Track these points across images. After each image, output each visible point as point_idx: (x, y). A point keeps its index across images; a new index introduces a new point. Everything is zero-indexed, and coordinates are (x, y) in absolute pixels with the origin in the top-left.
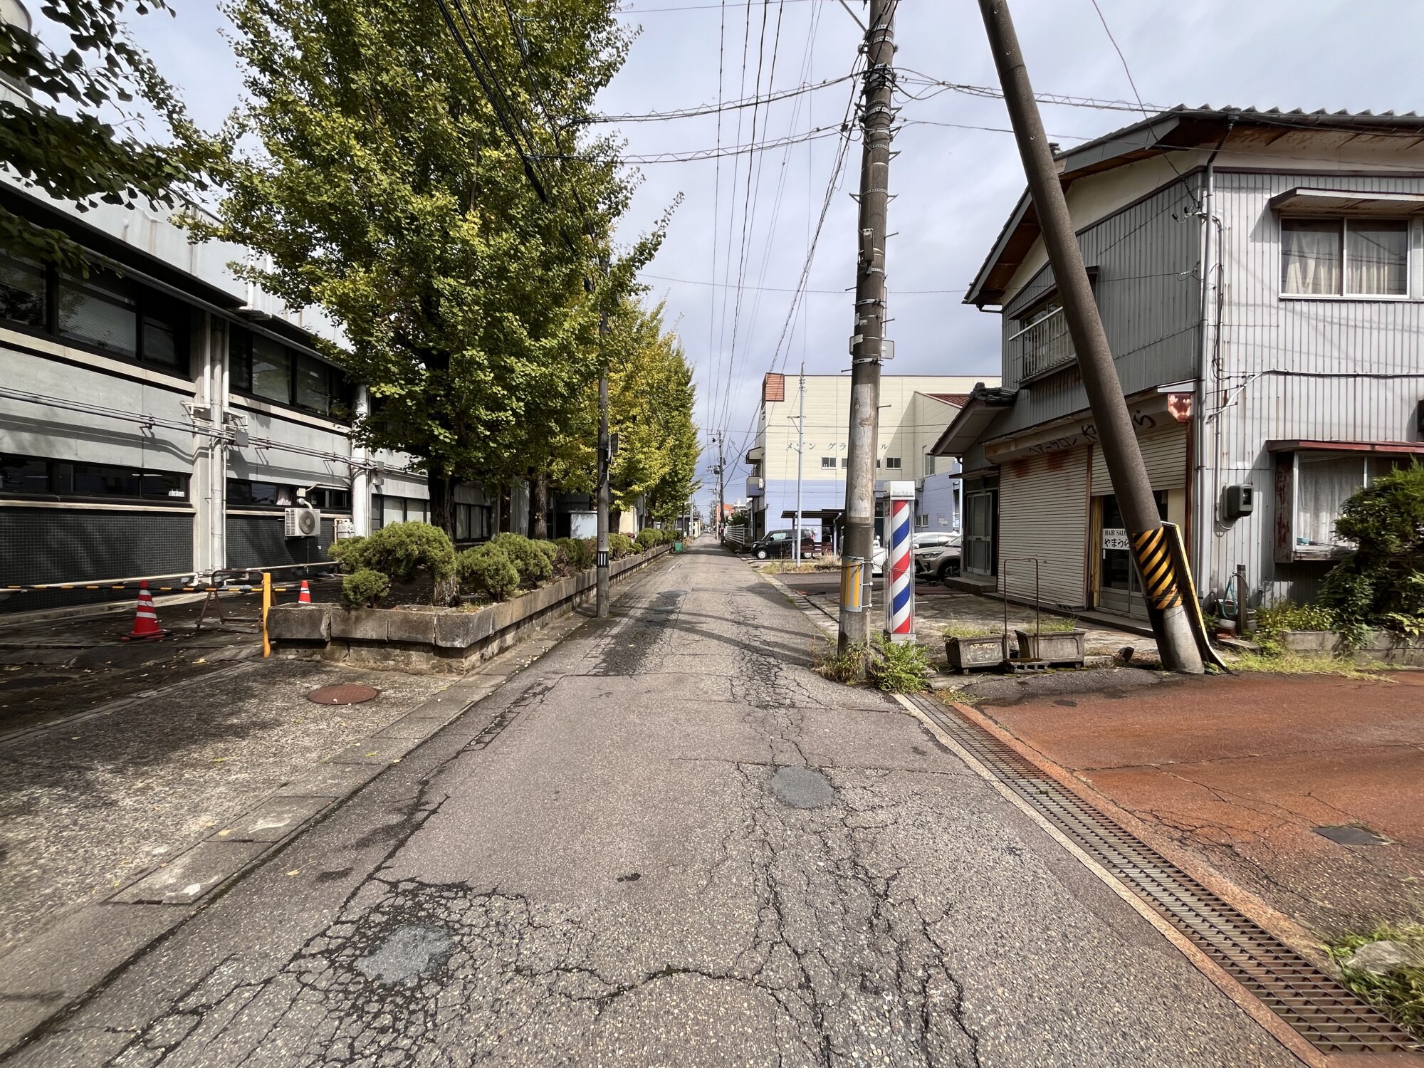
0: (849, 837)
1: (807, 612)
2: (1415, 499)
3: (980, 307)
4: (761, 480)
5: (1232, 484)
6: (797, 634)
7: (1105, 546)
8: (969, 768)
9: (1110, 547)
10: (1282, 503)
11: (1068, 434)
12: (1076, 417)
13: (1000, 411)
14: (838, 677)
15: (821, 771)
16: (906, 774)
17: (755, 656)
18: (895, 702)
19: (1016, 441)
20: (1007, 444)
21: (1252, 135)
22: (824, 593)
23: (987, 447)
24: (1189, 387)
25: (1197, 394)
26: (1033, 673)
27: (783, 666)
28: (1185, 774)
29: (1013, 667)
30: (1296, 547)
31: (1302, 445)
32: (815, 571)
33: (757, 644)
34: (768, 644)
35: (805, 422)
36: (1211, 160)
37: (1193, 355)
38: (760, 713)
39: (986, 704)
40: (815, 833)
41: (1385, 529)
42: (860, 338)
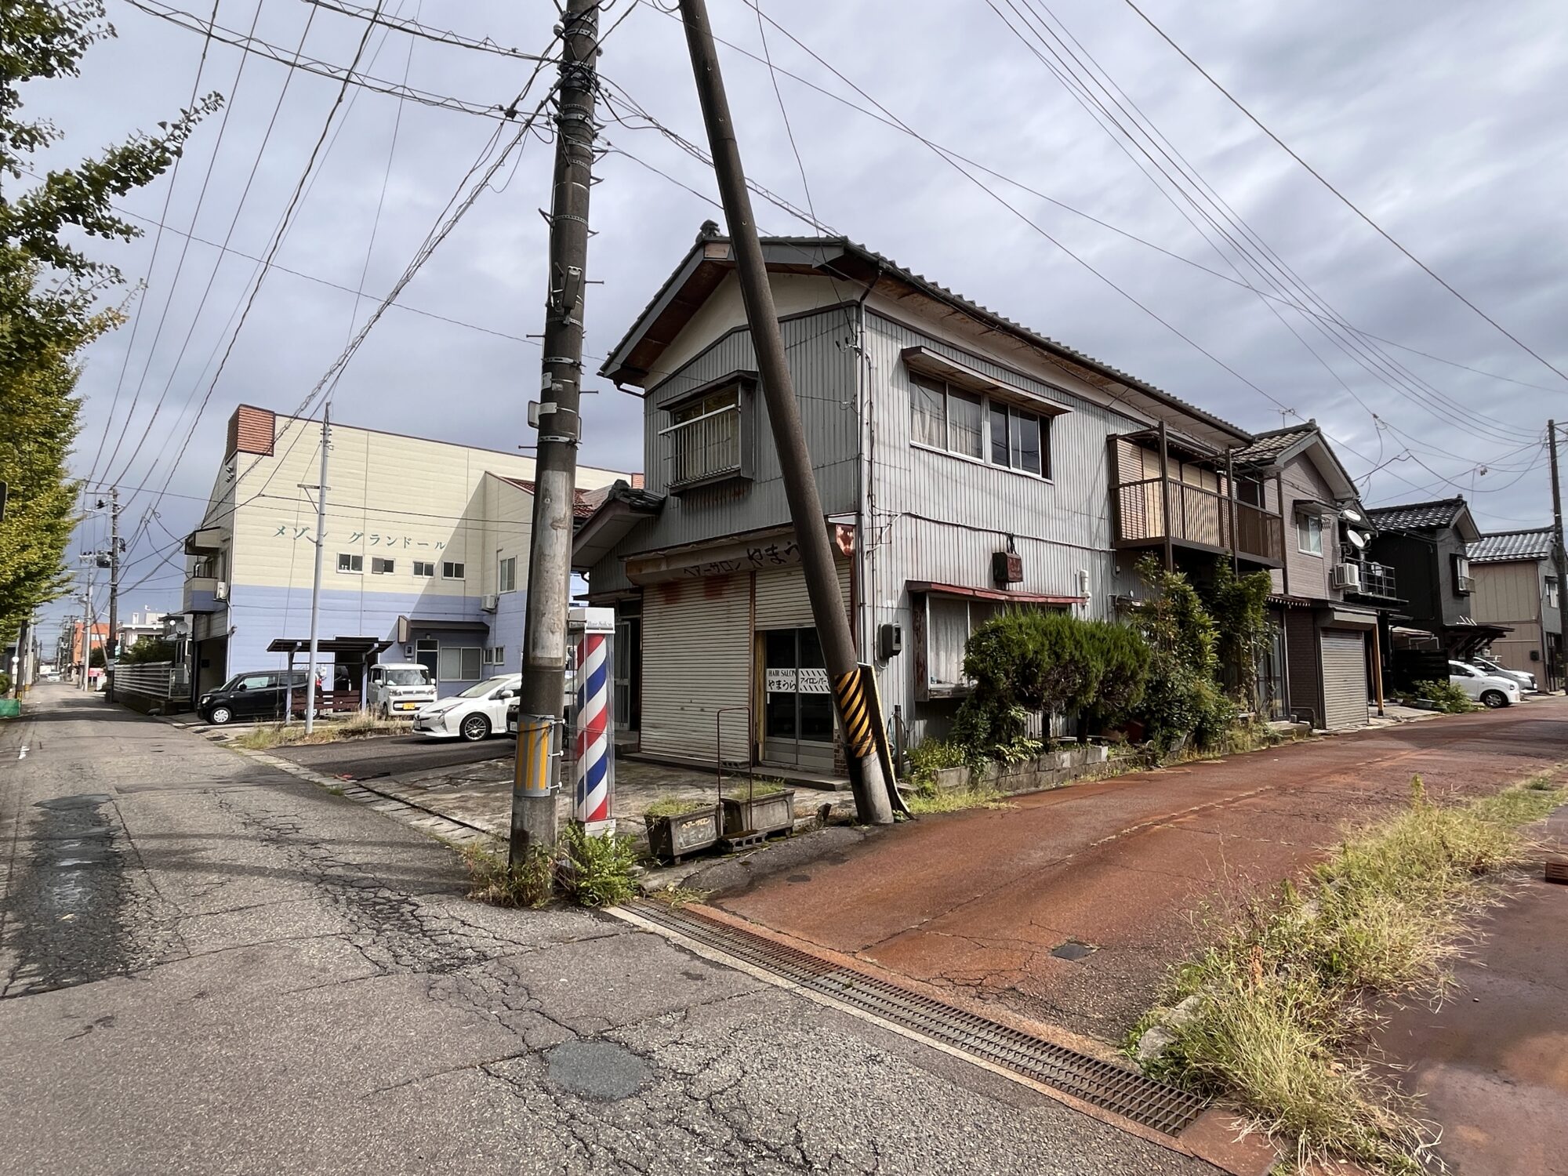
0: (712, 1111)
1: (378, 808)
2: (1013, 641)
3: (618, 383)
4: (221, 585)
5: (884, 623)
6: (392, 844)
7: (769, 689)
8: (760, 981)
9: (775, 689)
10: (919, 642)
11: (732, 557)
12: (742, 538)
13: (642, 519)
14: (518, 899)
15: (606, 1039)
16: (706, 1008)
17: (352, 893)
18: (613, 919)
19: (668, 559)
20: (656, 561)
21: (891, 286)
22: (388, 774)
23: (628, 564)
24: (851, 520)
25: (858, 527)
26: (752, 849)
27: (415, 899)
28: (942, 928)
29: (730, 845)
30: (931, 686)
31: (933, 587)
32: (342, 739)
33: (340, 871)
34: (359, 867)
35: (328, 496)
36: (863, 298)
37: (853, 488)
38: (446, 981)
39: (718, 898)
40: (668, 1122)
41: (997, 668)
42: (552, 408)
